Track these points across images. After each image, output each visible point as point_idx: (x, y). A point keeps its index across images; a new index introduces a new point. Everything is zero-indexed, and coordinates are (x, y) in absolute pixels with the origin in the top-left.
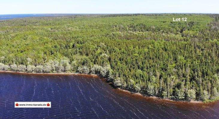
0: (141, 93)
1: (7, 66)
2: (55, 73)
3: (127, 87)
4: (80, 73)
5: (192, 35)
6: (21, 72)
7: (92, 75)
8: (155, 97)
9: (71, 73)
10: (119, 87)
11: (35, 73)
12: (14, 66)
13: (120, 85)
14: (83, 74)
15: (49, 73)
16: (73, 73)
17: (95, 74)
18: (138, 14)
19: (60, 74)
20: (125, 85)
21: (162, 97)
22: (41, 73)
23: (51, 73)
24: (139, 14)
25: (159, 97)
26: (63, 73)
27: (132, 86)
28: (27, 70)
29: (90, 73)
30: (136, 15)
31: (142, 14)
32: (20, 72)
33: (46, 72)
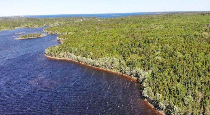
1: (75, 57)
3: (153, 101)
7: (133, 77)
9: (116, 72)
12: (79, 57)
13: (146, 95)
14: (125, 74)
15: (100, 68)
16: (117, 72)
17: (136, 77)
19: (107, 70)
26: (109, 70)
27: (158, 101)
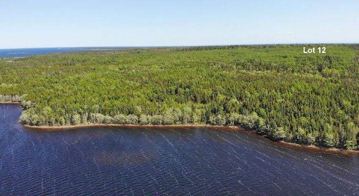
0: (316, 145)
2: (179, 125)
3: (294, 139)
4: (213, 124)
5: (339, 75)
6: (131, 125)
8: (335, 149)
9: (200, 125)
10: (281, 139)
11: (152, 126)
13: (284, 136)
14: (217, 126)
16: (202, 125)
18: (235, 46)
20: (291, 136)
21: (345, 148)
22: (160, 125)
23: (174, 125)
24: (237, 46)
25: (340, 148)
26: (189, 125)
27: (302, 137)
28: (139, 122)
29: (227, 124)
30: (232, 47)
31: (242, 46)
32: (129, 125)
33: (167, 124)
